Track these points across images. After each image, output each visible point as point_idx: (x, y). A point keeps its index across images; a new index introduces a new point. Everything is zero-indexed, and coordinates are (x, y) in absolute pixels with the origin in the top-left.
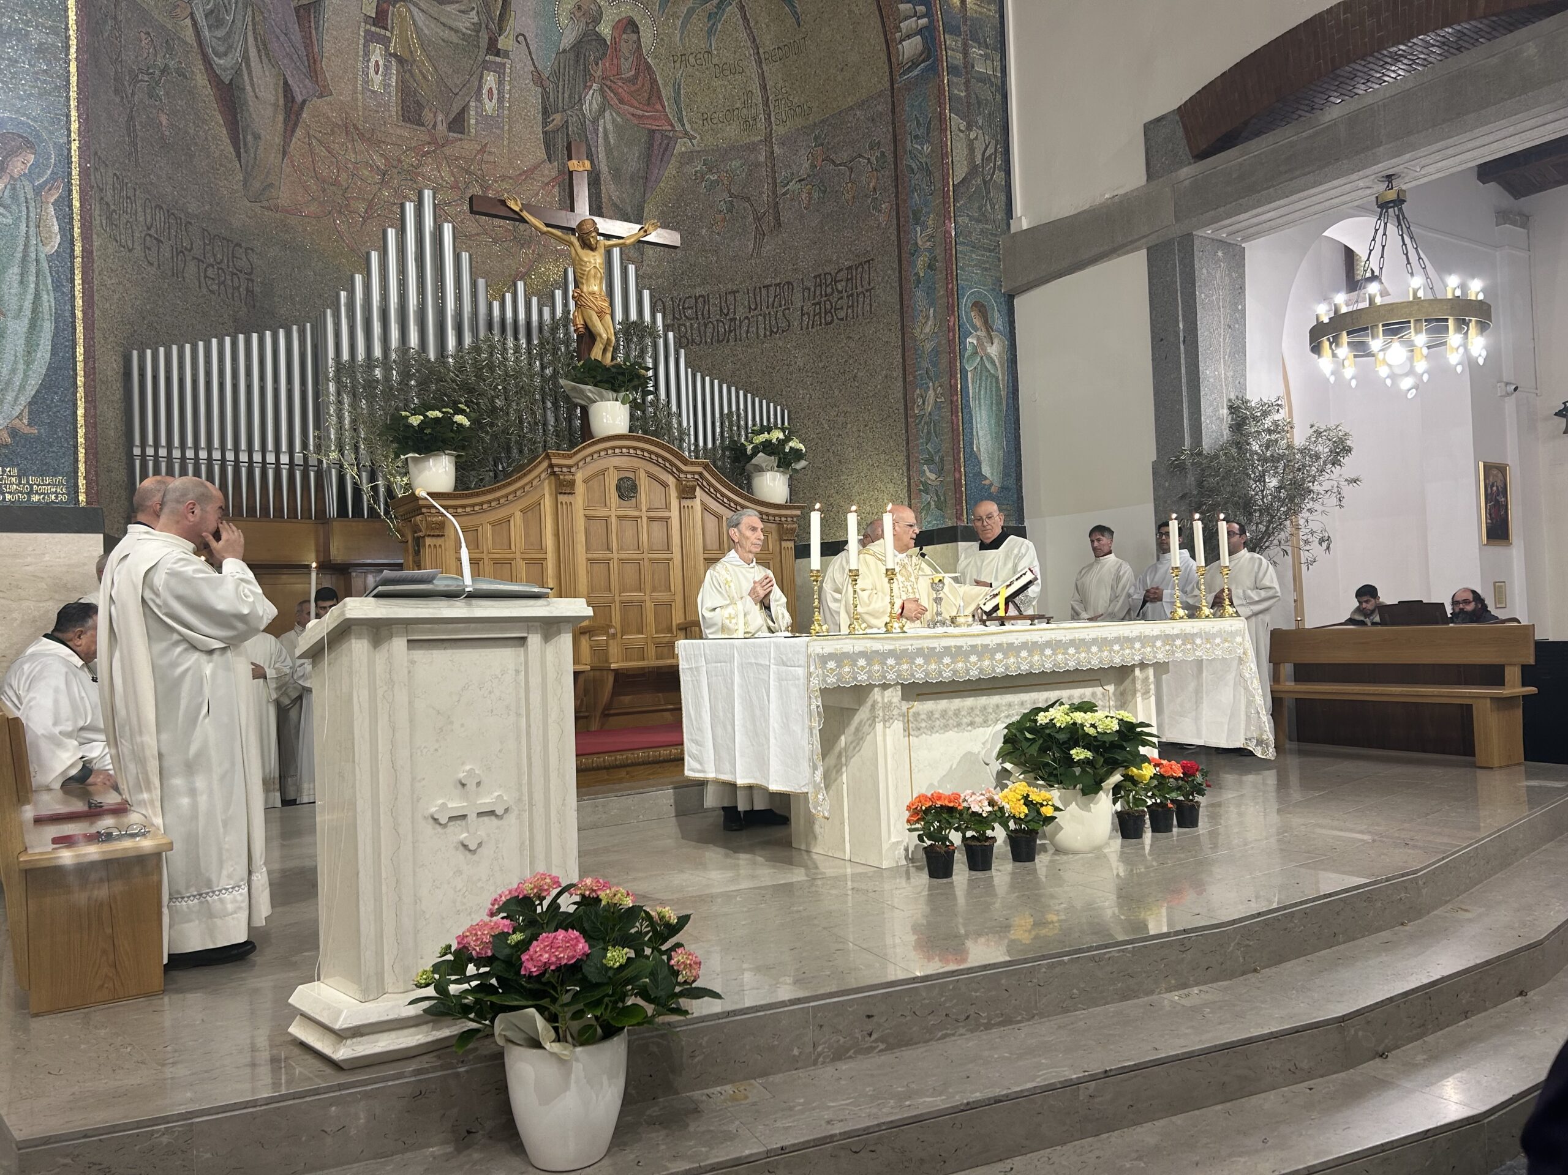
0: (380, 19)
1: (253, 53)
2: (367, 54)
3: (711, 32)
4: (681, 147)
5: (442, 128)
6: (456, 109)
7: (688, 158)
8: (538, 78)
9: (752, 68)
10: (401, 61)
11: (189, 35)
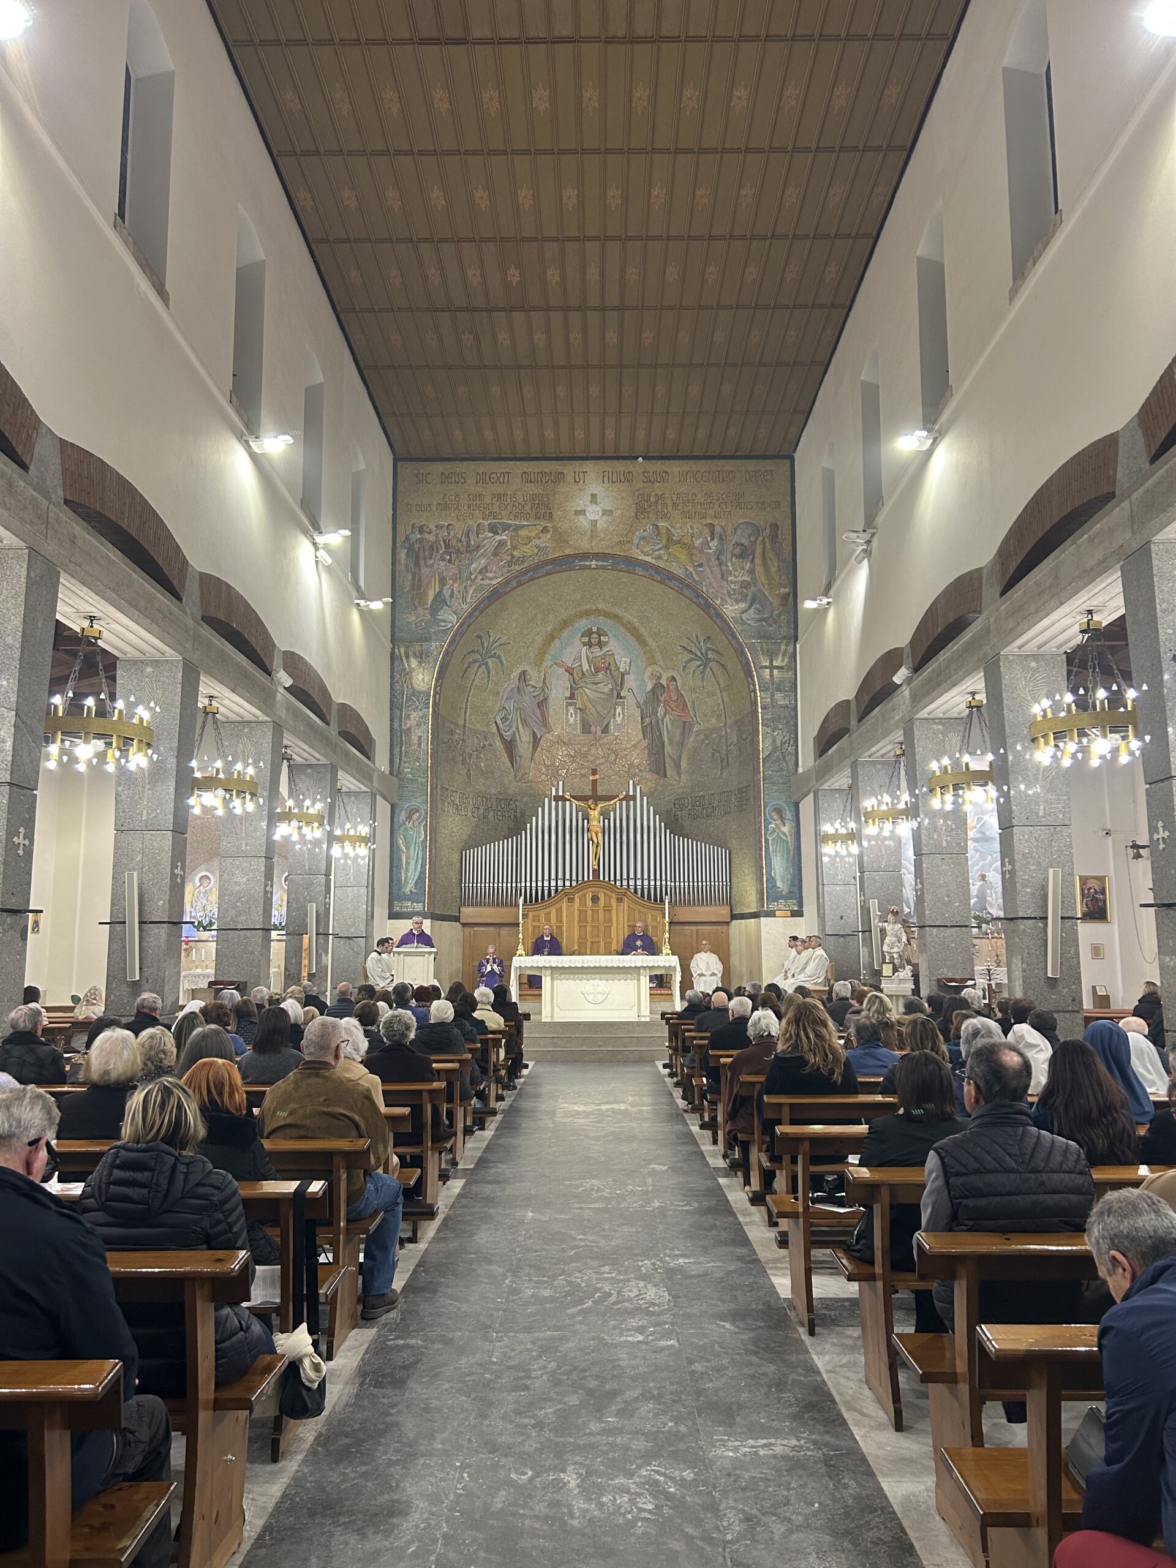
0: (572, 696)
1: (520, 726)
2: (567, 711)
3: (703, 678)
4: (695, 729)
5: (599, 733)
6: (605, 723)
7: (699, 732)
8: (638, 705)
9: (718, 691)
10: (580, 709)
11: (494, 730)
